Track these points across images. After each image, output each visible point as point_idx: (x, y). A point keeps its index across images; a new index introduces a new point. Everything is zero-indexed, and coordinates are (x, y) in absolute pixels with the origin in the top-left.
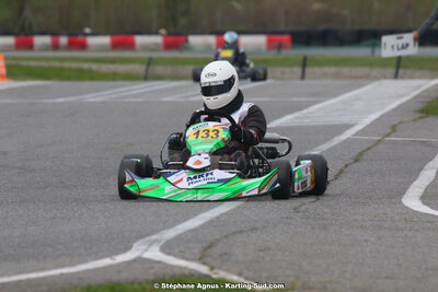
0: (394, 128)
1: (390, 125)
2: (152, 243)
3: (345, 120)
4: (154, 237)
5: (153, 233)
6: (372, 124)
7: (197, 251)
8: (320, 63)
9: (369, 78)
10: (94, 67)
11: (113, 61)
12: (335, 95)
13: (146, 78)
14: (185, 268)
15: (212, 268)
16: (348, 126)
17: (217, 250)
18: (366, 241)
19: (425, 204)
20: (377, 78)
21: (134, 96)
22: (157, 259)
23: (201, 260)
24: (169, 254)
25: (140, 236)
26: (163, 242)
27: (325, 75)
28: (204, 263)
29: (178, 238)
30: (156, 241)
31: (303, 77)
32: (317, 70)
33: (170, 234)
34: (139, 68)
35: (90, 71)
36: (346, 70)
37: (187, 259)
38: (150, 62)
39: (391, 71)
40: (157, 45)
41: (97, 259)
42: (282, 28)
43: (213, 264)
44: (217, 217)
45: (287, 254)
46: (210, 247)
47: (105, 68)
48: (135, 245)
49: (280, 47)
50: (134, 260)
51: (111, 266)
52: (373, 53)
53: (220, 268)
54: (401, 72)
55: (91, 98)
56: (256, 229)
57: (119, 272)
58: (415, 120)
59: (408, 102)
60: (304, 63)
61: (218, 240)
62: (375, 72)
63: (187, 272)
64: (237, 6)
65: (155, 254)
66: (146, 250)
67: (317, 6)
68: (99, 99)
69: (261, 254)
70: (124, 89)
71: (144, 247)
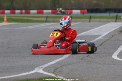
0: (113, 36)
1: (112, 35)
2: (40, 68)
3: (99, 34)
4: (41, 66)
5: (41, 65)
6: (106, 35)
7: (53, 70)
8: (95, 18)
9: (108, 22)
10: (32, 19)
11: (37, 17)
12: (97, 27)
13: (46, 22)
14: (49, 75)
15: (56, 75)
16: (100, 35)
17: (58, 70)
18: (100, 68)
19: (118, 57)
20: (110, 22)
21: (41, 27)
22: (41, 72)
23: (54, 73)
24: (45, 71)
25: (38, 66)
26: (43, 68)
27: (96, 21)
28: (54, 74)
29: (48, 67)
30: (41, 67)
31: (90, 22)
32: (94, 20)
33: (46, 66)
34: (44, 19)
35: (30, 20)
36: (102, 20)
37: (50, 73)
38: (47, 17)
39: (115, 20)
40: (49, 13)
41: (24, 72)
42: (85, 8)
43: (57, 74)
44: (60, 61)
45: (78, 71)
46: (56, 69)
47: (35, 19)
48: (36, 69)
49: (84, 13)
50: (35, 73)
51: (28, 75)
52: (110, 15)
53: (58, 75)
54: (117, 20)
55: (29, 27)
56: (70, 64)
57: (30, 76)
58: (118, 34)
59: (118, 28)
60: (90, 18)
61: (59, 67)
62: (110, 20)
63: (49, 76)
64: (73, 2)
65: (41, 71)
66: (39, 70)
67: (95, 2)
68: (31, 28)
69: (70, 71)
70: (39, 25)
71: (38, 69)
